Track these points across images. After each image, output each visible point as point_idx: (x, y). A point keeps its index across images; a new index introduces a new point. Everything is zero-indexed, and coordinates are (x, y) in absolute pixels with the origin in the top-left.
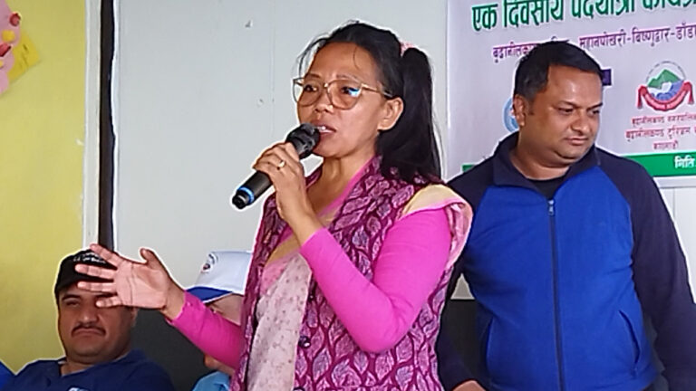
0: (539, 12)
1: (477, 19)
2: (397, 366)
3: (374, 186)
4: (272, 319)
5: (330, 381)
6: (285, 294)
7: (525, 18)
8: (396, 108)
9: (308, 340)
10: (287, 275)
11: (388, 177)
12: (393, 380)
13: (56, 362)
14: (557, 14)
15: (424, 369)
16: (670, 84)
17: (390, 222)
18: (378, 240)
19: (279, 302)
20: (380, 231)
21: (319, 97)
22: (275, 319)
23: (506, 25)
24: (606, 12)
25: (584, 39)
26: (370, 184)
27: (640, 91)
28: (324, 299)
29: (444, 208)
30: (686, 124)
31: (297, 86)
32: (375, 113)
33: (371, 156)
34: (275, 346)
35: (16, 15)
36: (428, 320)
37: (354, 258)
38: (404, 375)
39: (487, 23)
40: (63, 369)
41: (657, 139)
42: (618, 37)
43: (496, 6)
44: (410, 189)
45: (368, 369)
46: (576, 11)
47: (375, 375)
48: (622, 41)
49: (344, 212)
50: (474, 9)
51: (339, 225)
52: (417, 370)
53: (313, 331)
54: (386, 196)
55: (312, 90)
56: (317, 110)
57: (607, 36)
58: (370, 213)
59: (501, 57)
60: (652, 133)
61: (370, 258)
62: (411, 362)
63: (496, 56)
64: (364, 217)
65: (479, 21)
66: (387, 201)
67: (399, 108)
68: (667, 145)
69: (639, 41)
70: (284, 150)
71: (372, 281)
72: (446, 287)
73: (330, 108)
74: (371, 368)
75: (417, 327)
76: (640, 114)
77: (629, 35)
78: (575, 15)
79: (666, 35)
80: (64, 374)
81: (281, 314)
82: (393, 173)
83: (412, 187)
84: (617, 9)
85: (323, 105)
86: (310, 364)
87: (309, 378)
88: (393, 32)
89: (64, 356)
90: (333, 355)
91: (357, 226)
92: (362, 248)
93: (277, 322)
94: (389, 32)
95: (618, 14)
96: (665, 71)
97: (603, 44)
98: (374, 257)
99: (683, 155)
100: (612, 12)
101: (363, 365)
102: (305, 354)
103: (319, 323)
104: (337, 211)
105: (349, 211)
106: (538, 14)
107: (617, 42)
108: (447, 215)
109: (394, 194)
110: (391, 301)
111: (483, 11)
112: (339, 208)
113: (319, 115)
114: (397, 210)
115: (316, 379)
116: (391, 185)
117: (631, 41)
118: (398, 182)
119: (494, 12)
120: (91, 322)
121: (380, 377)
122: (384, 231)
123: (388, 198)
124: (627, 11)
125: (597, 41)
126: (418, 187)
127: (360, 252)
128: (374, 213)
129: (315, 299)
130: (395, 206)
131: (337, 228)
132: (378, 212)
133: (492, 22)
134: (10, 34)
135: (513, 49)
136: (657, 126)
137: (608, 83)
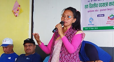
1: (85, 7)
2: (74, 56)
5: (65, 58)
7: (92, 7)
10: (59, 42)
11: (73, 29)
14: (97, 6)
18: (72, 38)
19: (57, 46)
21: (65, 18)
24: (104, 6)
27: (108, 17)
28: (64, 46)
29: (81, 34)
32: (72, 20)
33: (71, 26)
34: (56, 52)
35: (20, 5)
38: (75, 57)
41: (111, 24)
43: (88, 5)
46: (100, 6)
50: (85, 5)
52: (77, 56)
53: (62, 51)
57: (104, 10)
61: (71, 41)
62: (76, 55)
63: (88, 12)
71: (71, 44)
74: (70, 56)
76: (108, 20)
77: (107, 9)
79: (112, 9)
85: (65, 19)
86: (62, 55)
87: (61, 57)
90: (65, 54)
91: (69, 36)
92: (69, 39)
93: (57, 49)
96: (112, 15)
101: (69, 55)
103: (63, 49)
105: (68, 34)
106: (94, 6)
109: (74, 32)
110: (74, 47)
114: (75, 34)
118: (75, 30)
121: (72, 57)
124: (107, 6)
126: (78, 31)
128: (71, 34)
133: (88, 7)
134: (19, 8)
135: (90, 11)
136: (111, 22)
137: (104, 16)
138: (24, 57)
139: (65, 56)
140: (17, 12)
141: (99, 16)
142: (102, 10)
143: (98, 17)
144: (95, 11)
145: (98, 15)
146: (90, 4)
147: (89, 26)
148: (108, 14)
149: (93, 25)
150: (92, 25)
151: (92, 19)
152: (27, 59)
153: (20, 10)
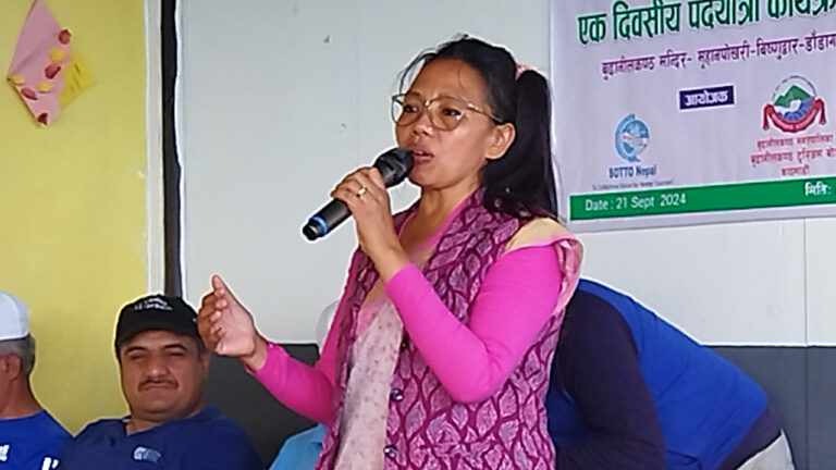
0: (653, 22)
1: (583, 30)
2: (500, 421)
3: (475, 220)
4: (364, 369)
5: (425, 437)
6: (377, 342)
7: (637, 29)
8: (506, 135)
9: (401, 393)
10: (380, 322)
11: (491, 210)
12: (497, 436)
13: (120, 421)
14: (673, 24)
15: (530, 424)
16: (799, 102)
17: (491, 260)
18: (477, 280)
20: (480, 270)
21: (419, 117)
22: (368, 370)
23: (616, 37)
24: (727, 21)
25: (703, 52)
26: (470, 217)
27: (766, 109)
29: (553, 245)
30: (817, 146)
31: (396, 104)
32: (481, 140)
33: (475, 187)
34: (367, 399)
35: (66, 32)
36: (534, 370)
37: (451, 301)
38: (508, 430)
39: (594, 35)
40: (128, 428)
41: (785, 164)
42: (741, 50)
43: (604, 15)
44: (514, 223)
45: (468, 423)
46: (694, 20)
47: (477, 431)
48: (745, 55)
49: (441, 249)
50: (580, 19)
51: (435, 263)
52: (523, 425)
53: (406, 383)
54: (487, 231)
55: (412, 111)
56: (415, 132)
57: (728, 49)
58: (469, 250)
59: (611, 74)
60: (779, 157)
61: (467, 300)
62: (515, 416)
63: (605, 72)
64: (463, 255)
65: (585, 33)
66: (489, 236)
67: (511, 135)
68: (796, 170)
69: (764, 53)
70: (367, 176)
71: (468, 325)
72: (557, 333)
73: (429, 130)
74: (472, 422)
75: (522, 377)
76: (766, 135)
77: (753, 47)
78: (692, 25)
79: (794, 46)
80: (129, 432)
81: (373, 363)
82: (497, 205)
83: (517, 221)
84: (739, 18)
85: (422, 127)
86: (403, 419)
87: (401, 435)
88: (508, 49)
89: (129, 413)
90: (428, 409)
91: (454, 264)
92: (459, 289)
93: (370, 373)
94: (502, 50)
95: (741, 23)
96: (794, 87)
97: (724, 57)
98: (472, 298)
99: (814, 182)
100: (734, 22)
101: (461, 418)
102: (398, 409)
103: (412, 374)
104: (433, 248)
105: (447, 248)
106: (652, 24)
107: (740, 56)
108: (556, 251)
109: (496, 229)
110: (486, 345)
111: (590, 21)
112: (435, 245)
113: (417, 138)
114: (499, 246)
115: (409, 435)
116: (494, 218)
117: (755, 54)
118: (502, 215)
119: (602, 22)
120: (160, 376)
121: (482, 432)
122: (484, 270)
123: (489, 233)
124: (751, 20)
125: (717, 55)
126: (523, 222)
127: (457, 295)
128: (473, 250)
129: (408, 346)
130: (497, 242)
131: (432, 267)
132: (478, 249)
133: (601, 34)
134: (59, 52)
135: (624, 64)
136: (784, 149)
137: (730, 101)
138: (113, 442)
139: (427, 423)
140: (47, 85)
141: (691, 100)
142: (718, 54)
143: (683, 106)
144: (657, 61)
145: (683, 94)
146: (620, 9)
147: (617, 186)
148: (759, 81)
149: (650, 178)
150: (643, 179)
151: (636, 127)
152: (138, 456)
153: (67, 71)
